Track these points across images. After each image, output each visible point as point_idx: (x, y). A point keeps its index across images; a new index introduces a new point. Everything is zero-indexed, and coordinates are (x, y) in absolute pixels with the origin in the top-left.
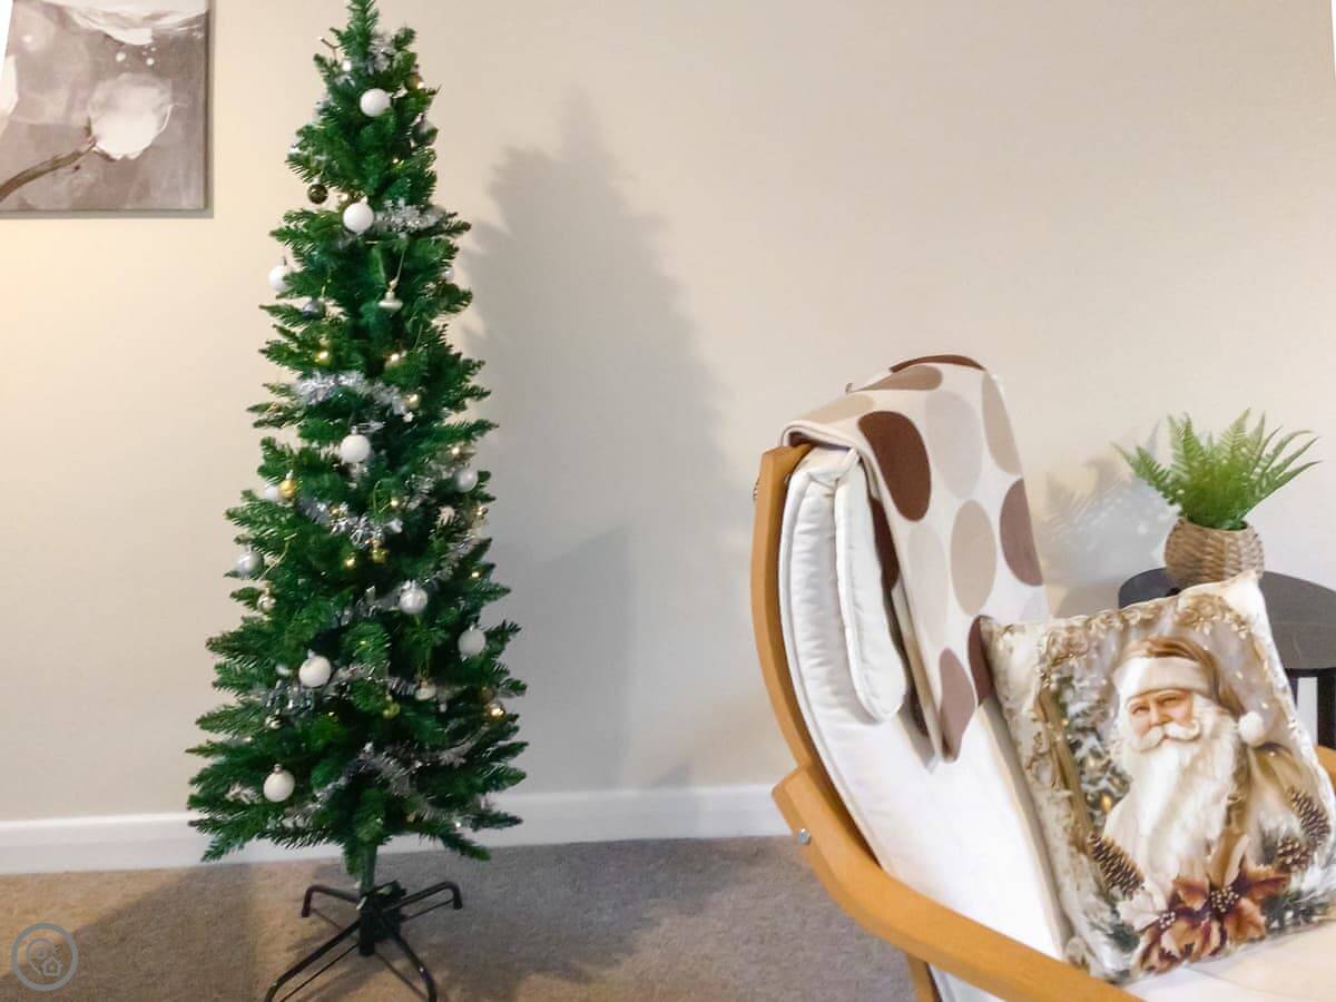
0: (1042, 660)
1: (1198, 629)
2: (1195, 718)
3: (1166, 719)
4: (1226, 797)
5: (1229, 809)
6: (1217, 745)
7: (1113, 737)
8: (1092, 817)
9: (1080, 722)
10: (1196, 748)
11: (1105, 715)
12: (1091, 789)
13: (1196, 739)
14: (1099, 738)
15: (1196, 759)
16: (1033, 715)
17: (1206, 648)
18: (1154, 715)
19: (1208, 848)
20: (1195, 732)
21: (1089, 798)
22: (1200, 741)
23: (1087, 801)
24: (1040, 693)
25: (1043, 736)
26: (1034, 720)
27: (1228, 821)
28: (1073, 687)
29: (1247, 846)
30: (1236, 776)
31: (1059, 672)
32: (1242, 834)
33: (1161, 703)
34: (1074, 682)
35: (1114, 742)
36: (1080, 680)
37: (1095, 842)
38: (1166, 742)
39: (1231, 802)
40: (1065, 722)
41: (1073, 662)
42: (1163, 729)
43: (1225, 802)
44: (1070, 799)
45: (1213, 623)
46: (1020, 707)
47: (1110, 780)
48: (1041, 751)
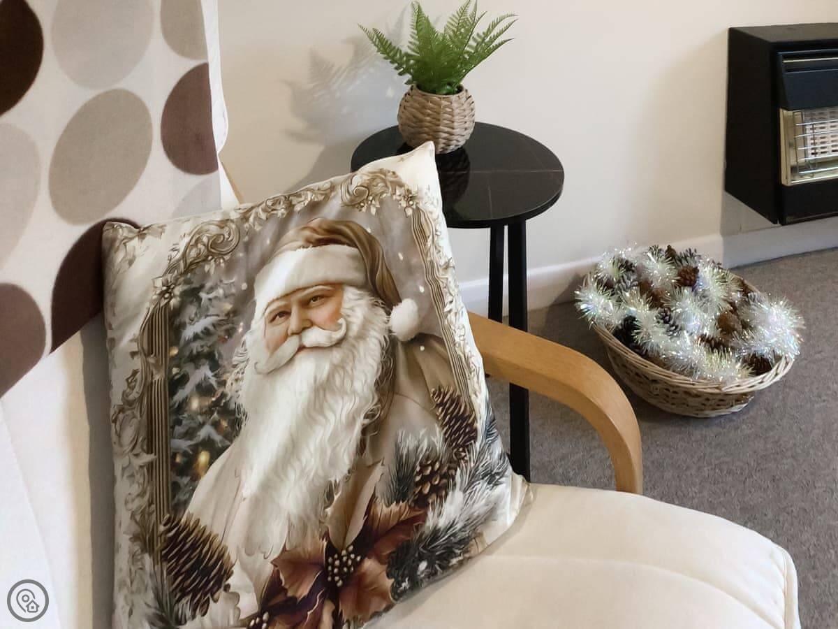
0: (171, 269)
1: (364, 210)
2: (342, 316)
3: (307, 324)
4: (362, 416)
5: (364, 431)
6: (361, 347)
7: (235, 359)
8: (176, 487)
9: (196, 347)
10: (337, 355)
11: (230, 332)
12: (184, 444)
13: (339, 343)
14: (215, 366)
15: (335, 368)
16: (135, 347)
17: (369, 231)
18: (293, 322)
19: (330, 496)
20: (338, 335)
21: (178, 460)
22: (345, 345)
23: (174, 464)
24: (152, 315)
25: (138, 376)
26: (133, 354)
27: (361, 447)
28: (199, 300)
29: (379, 479)
30: (378, 384)
31: (187, 282)
32: (375, 464)
33: (305, 304)
34: (203, 295)
35: (235, 366)
36: (212, 289)
37: (170, 530)
38: (302, 354)
39: (367, 421)
40: (175, 352)
41: (210, 267)
42: (300, 339)
43: (361, 422)
44: (150, 466)
45: (381, 202)
46: (121, 338)
47: (216, 425)
48: (131, 397)
